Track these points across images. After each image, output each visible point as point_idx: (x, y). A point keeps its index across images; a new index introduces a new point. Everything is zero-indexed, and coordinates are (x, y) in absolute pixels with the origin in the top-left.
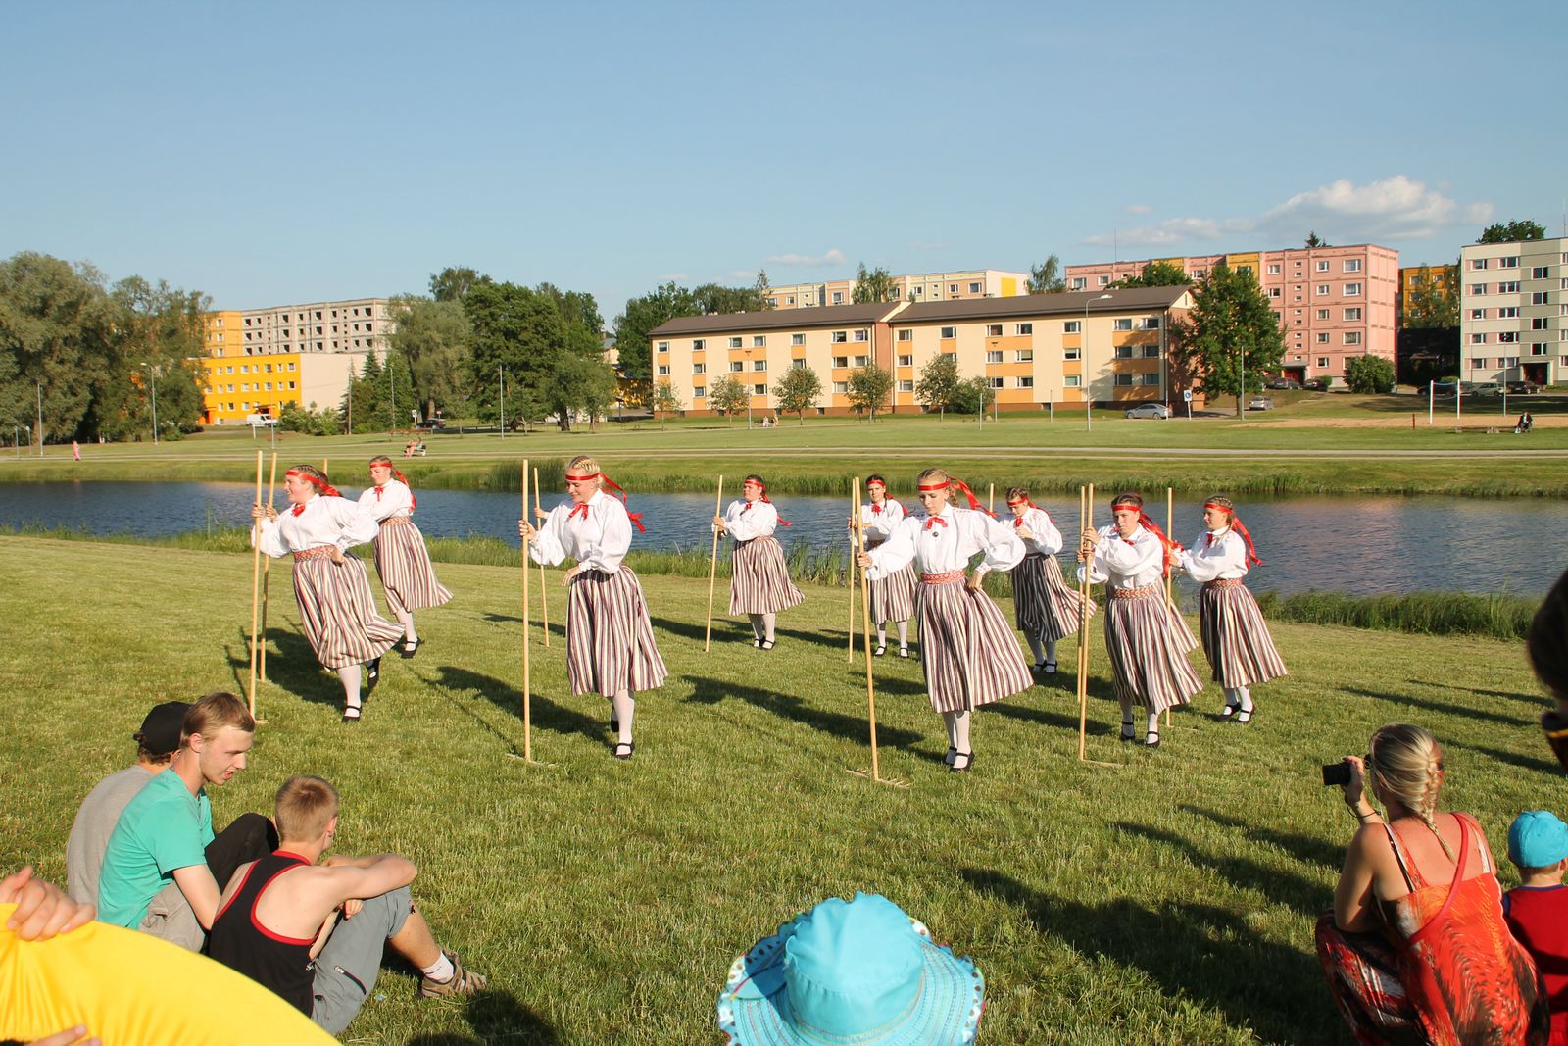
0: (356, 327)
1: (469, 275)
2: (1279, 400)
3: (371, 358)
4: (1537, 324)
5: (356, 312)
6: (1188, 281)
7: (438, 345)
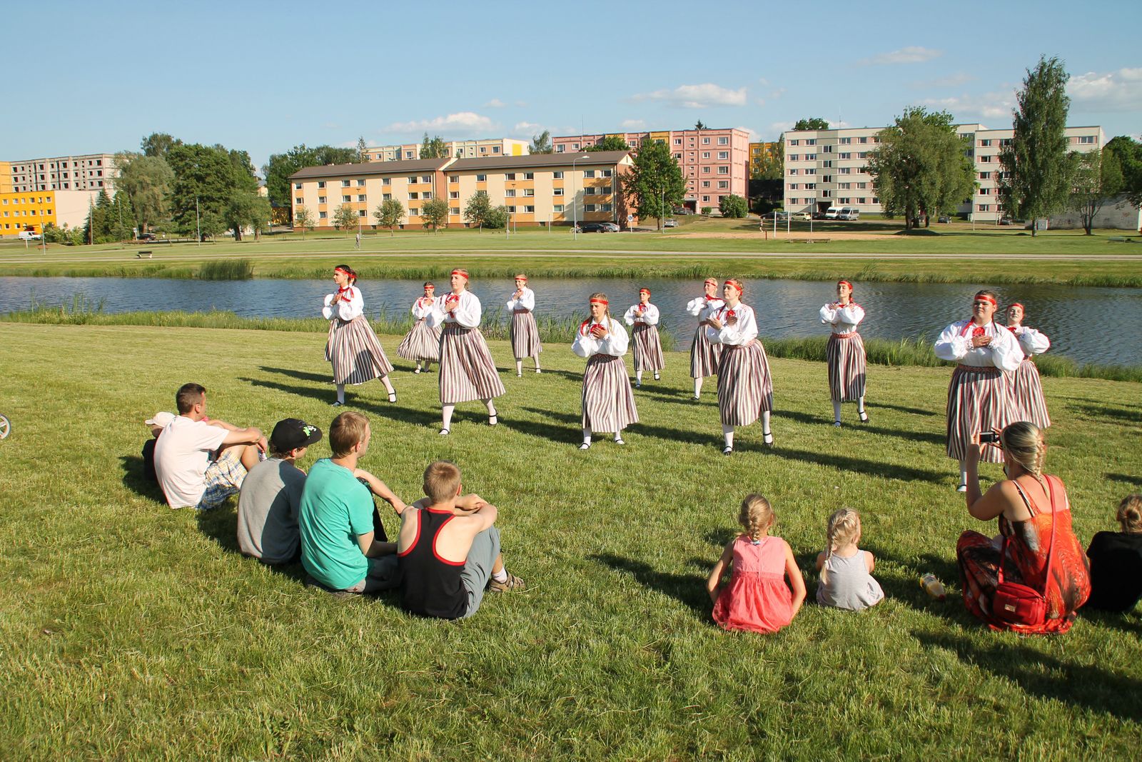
0: (91, 173)
1: (168, 138)
2: (682, 221)
3: (103, 194)
4: (825, 179)
5: (91, 163)
6: (627, 148)
7: (148, 185)
